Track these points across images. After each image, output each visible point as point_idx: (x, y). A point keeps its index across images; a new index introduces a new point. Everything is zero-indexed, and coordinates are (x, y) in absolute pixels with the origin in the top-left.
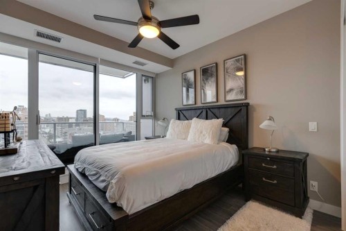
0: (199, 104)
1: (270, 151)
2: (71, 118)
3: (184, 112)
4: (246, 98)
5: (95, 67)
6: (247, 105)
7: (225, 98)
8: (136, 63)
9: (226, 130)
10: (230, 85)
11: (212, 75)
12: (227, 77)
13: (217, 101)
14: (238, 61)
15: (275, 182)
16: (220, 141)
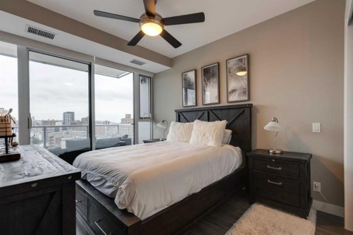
0: (200, 106)
1: (274, 153)
2: (58, 121)
3: (184, 114)
4: (249, 99)
5: (90, 66)
6: (250, 106)
7: (228, 99)
8: (134, 62)
9: (229, 132)
10: (232, 85)
11: (213, 75)
12: (229, 77)
13: (219, 102)
14: (241, 60)
15: (280, 183)
16: (223, 143)
